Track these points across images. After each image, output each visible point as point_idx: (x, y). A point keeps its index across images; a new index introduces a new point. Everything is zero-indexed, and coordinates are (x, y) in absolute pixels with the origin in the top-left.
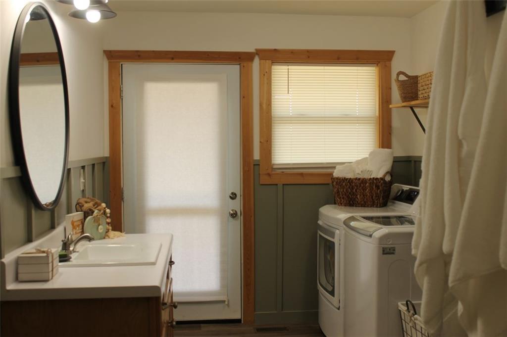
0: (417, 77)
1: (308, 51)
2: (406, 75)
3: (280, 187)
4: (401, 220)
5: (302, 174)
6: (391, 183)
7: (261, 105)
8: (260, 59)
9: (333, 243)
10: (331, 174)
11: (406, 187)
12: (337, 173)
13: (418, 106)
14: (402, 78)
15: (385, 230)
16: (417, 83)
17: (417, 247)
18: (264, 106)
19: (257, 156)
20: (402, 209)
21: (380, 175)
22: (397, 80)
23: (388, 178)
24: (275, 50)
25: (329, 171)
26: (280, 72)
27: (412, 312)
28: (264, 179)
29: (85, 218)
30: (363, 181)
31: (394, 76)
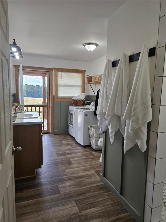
0: (92, 77)
1: (66, 69)
2: (89, 76)
3: (60, 101)
4: (87, 109)
5: (64, 99)
6: (85, 101)
7: (55, 82)
8: (55, 70)
9: (73, 114)
10: (72, 99)
11: (88, 102)
12: (73, 98)
13: (91, 84)
14: (88, 77)
15: (86, 110)
16: (92, 78)
17: (98, 112)
18: (56, 82)
19: (54, 94)
20: (88, 106)
21: (83, 99)
22: (87, 77)
23: (84, 100)
24: (58, 68)
25: (71, 98)
26: (60, 74)
27: (91, 127)
28: (56, 100)
29: (16, 108)
30: (79, 100)
31: (86, 76)
